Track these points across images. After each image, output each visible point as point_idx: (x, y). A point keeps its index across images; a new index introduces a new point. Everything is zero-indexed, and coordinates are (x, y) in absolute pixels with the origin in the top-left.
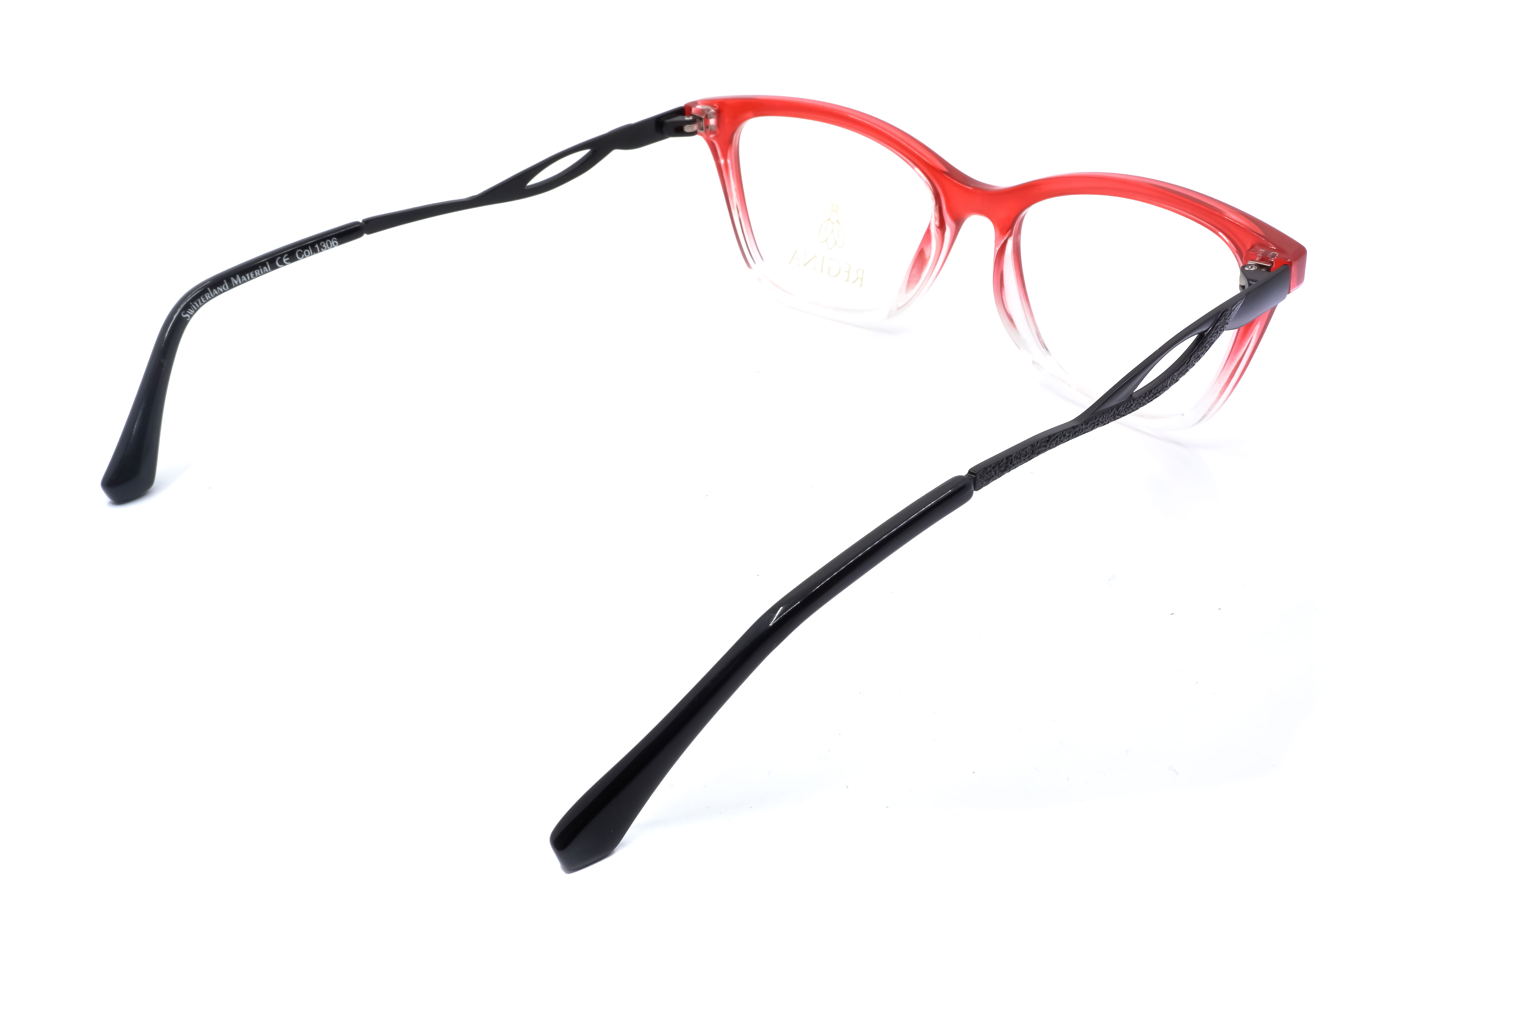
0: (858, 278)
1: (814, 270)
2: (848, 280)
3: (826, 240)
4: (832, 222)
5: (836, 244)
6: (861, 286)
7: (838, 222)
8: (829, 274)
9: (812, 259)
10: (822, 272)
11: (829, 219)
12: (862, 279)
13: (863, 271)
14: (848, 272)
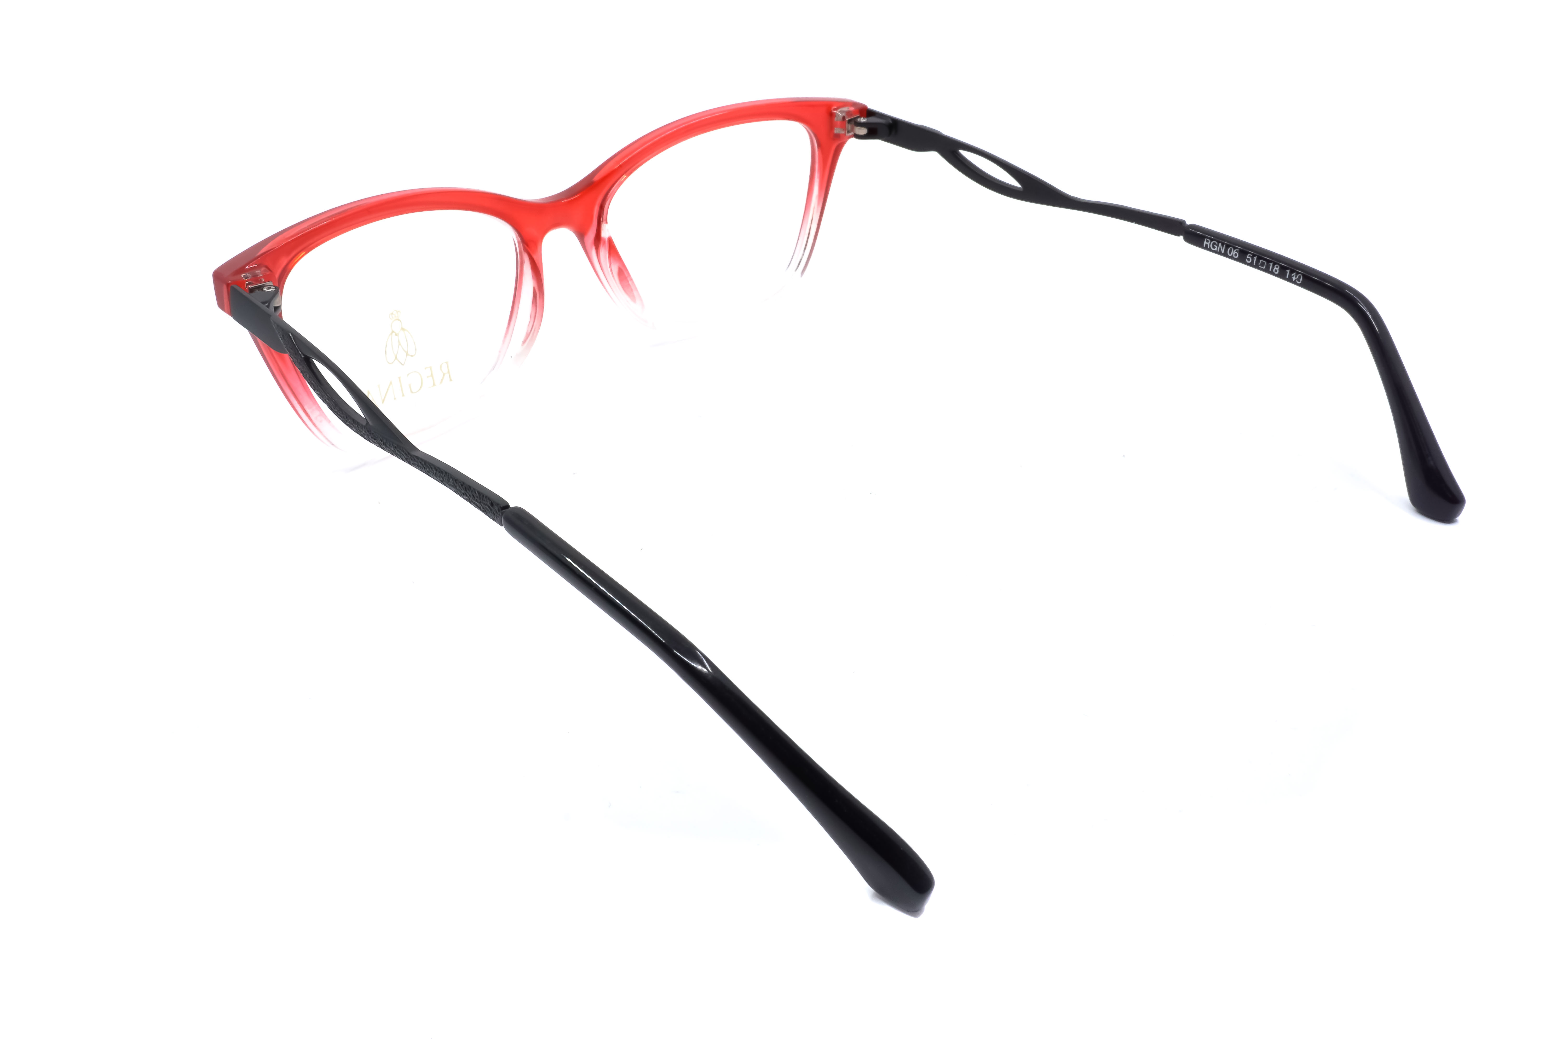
0: (444, 374)
1: (395, 399)
2: (434, 385)
3: (396, 358)
4: (396, 335)
5: (407, 354)
6: (451, 380)
7: (403, 329)
8: (412, 392)
9: (388, 389)
10: (403, 395)
11: (393, 332)
12: (449, 372)
13: (447, 363)
14: (432, 375)
